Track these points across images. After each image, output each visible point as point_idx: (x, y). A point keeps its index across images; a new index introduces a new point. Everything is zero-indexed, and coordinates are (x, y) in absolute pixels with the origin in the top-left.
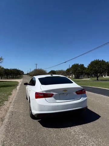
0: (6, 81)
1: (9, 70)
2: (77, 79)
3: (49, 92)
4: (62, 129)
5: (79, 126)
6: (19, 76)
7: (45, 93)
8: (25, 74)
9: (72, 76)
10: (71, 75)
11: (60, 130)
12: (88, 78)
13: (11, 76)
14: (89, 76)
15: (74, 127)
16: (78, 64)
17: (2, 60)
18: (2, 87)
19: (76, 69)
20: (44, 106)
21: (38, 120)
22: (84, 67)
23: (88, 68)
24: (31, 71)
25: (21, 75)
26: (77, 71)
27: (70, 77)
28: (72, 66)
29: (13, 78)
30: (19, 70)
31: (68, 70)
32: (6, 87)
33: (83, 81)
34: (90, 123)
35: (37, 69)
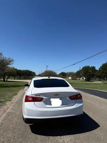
0: (18, 82)
1: (21, 71)
2: (87, 81)
3: (39, 96)
4: (50, 137)
5: (70, 136)
6: (31, 77)
7: (35, 96)
8: (37, 76)
9: (83, 78)
10: (81, 78)
11: (49, 138)
12: (100, 81)
13: (23, 77)
14: (101, 79)
15: (64, 136)
16: (89, 67)
17: (13, 62)
18: (12, 87)
19: (87, 72)
20: (32, 111)
21: (30, 124)
22: (96, 69)
23: (99, 71)
24: (42, 72)
25: (33, 76)
26: (88, 74)
27: (81, 79)
28: (83, 68)
29: (25, 79)
30: (31, 71)
31: (78, 73)
32: (15, 87)
33: (93, 84)
34: (84, 133)
35: (48, 70)
